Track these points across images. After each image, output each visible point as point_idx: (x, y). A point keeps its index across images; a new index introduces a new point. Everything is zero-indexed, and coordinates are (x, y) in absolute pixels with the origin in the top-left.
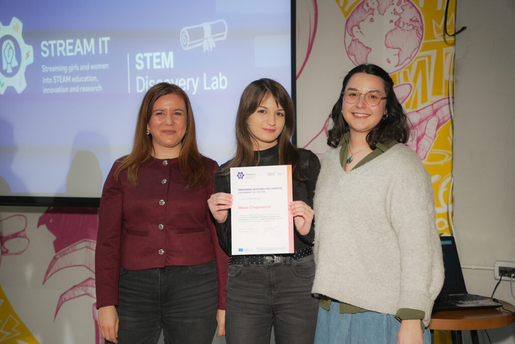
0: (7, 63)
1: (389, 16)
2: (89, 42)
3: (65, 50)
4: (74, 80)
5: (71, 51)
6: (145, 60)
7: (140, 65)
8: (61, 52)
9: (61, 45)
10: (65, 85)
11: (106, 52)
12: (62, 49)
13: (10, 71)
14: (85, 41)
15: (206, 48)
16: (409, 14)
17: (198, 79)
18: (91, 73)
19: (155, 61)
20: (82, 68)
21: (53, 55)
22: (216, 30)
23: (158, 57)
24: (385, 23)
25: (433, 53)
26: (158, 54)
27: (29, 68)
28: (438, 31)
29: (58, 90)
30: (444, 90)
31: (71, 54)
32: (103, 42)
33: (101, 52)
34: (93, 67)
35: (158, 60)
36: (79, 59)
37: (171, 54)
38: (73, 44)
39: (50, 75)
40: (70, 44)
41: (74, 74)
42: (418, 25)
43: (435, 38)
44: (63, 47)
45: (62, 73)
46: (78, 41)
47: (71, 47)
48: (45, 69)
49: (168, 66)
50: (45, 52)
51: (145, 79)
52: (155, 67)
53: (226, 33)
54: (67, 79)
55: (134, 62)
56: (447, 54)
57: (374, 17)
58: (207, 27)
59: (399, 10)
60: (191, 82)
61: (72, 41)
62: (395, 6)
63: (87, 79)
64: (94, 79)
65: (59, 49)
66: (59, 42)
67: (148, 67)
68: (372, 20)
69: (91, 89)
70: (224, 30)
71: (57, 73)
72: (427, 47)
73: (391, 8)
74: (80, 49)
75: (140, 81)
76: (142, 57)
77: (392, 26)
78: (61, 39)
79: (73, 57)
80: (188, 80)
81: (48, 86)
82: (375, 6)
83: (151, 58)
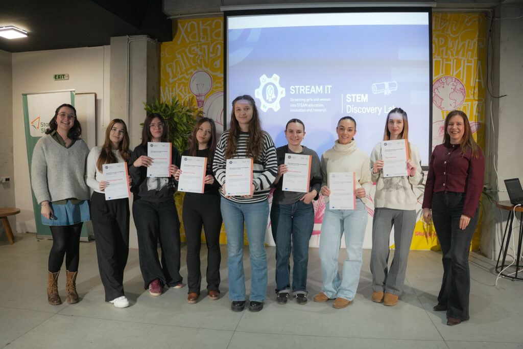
0: (269, 96)
1: (451, 86)
2: (319, 88)
3: (305, 91)
4: (309, 105)
5: (308, 91)
6: (352, 97)
7: (349, 100)
8: (302, 91)
9: (302, 88)
10: (303, 108)
11: (329, 92)
12: (303, 90)
13: (270, 100)
14: (317, 87)
15: (386, 93)
16: (459, 86)
17: (381, 108)
18: (320, 102)
19: (358, 98)
20: (315, 100)
21: (297, 93)
22: (391, 85)
23: (359, 96)
24: (449, 88)
25: (470, 103)
26: (360, 95)
27: (282, 99)
28: (471, 95)
29: (299, 111)
30: (474, 119)
31: (309, 93)
32: (328, 88)
33: (326, 92)
34: (321, 100)
35: (360, 98)
36: (313, 95)
37: (367, 95)
38: (310, 88)
39: (295, 103)
40: (308, 88)
41: (310, 102)
42: (463, 91)
43: (469, 97)
44: (304, 89)
45: (303, 102)
46: (313, 87)
47: (309, 90)
48: (292, 100)
49: (365, 101)
50: (292, 91)
51: (352, 107)
52: (358, 101)
53: (397, 87)
54: (306, 105)
55: (345, 98)
56: (475, 104)
57: (444, 86)
58: (386, 84)
59: (455, 84)
60: (377, 109)
61: (309, 86)
62: (453, 82)
63: (317, 105)
64: (322, 105)
65: (301, 90)
66: (301, 87)
67: (354, 101)
68: (443, 87)
69: (321, 110)
70: (395, 86)
71: (299, 102)
72: (467, 101)
73: (451, 83)
74: (314, 91)
75: (349, 107)
76: (350, 96)
77: (452, 90)
78: (302, 85)
79: (310, 94)
80: (376, 108)
81: (293, 108)
82: (445, 81)
83: (356, 97)
